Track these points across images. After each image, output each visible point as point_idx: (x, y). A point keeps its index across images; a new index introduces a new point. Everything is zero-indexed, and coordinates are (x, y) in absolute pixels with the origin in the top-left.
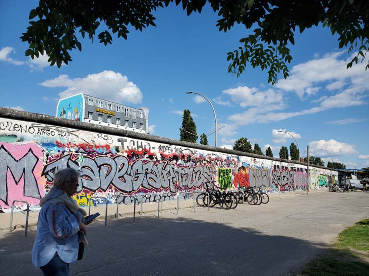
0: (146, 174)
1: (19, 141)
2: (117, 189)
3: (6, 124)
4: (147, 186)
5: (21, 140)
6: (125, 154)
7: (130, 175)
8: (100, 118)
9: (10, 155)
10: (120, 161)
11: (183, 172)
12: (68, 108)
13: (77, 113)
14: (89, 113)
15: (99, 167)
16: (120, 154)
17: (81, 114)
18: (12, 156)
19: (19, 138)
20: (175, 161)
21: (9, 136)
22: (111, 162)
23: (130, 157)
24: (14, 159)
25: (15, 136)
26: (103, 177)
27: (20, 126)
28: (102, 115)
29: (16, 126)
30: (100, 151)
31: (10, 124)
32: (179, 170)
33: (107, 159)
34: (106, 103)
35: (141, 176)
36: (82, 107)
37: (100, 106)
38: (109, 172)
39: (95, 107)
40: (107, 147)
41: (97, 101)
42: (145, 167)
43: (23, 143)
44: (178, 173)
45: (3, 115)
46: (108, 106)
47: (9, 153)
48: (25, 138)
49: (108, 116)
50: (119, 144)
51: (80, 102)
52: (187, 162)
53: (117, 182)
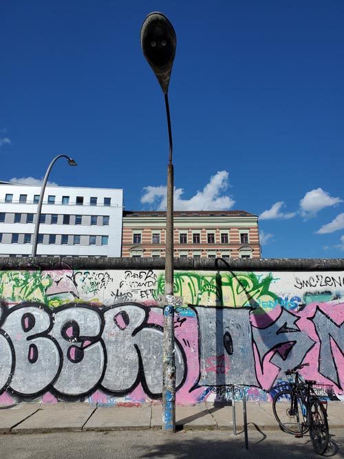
1: (335, 299)
3: (316, 279)
5: (338, 297)
9: (329, 318)
18: (331, 320)
19: (334, 295)
21: (322, 293)
24: (335, 324)
25: (329, 293)
27: (333, 278)
29: (328, 279)
31: (320, 278)
43: (340, 301)
45: (311, 267)
47: (327, 316)
48: (342, 294)
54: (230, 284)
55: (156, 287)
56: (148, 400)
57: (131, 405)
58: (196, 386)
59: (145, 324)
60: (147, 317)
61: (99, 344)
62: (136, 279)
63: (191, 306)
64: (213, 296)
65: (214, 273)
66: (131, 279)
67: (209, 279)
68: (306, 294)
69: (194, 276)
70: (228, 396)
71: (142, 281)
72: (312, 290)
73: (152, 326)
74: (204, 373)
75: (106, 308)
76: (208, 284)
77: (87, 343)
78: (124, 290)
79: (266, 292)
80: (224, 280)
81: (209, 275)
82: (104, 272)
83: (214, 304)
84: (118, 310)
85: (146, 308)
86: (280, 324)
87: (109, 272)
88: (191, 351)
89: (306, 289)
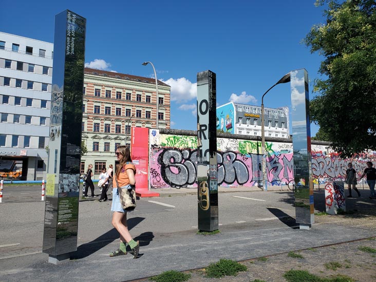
0: (341, 168)
2: (328, 176)
4: (342, 175)
5: (289, 152)
6: (330, 156)
7: (333, 168)
8: (248, 122)
10: (328, 160)
11: (362, 166)
12: (221, 116)
13: (229, 119)
14: (239, 118)
15: (319, 163)
16: (327, 156)
17: (233, 120)
20: (357, 159)
22: (323, 160)
23: (332, 157)
24: (288, 161)
25: (287, 150)
26: (321, 169)
28: (249, 119)
29: (287, 146)
30: (318, 154)
31: (285, 145)
32: (360, 164)
33: (321, 159)
34: (251, 108)
35: (339, 169)
36: (233, 114)
37: (247, 111)
38: (323, 166)
39: (244, 112)
40: (321, 152)
41: (244, 107)
42: (340, 163)
44: (359, 166)
45: (283, 141)
46: (254, 110)
47: (286, 158)
49: (254, 119)
50: (326, 150)
51: (231, 110)
52: (365, 159)
53: (327, 172)
54: (260, 146)
55: (238, 146)
56: (239, 185)
57: (234, 187)
58: (252, 181)
59: (236, 160)
60: (236, 157)
61: (222, 166)
62: (232, 143)
63: (249, 153)
64: (256, 150)
65: (256, 142)
66: (230, 142)
67: (254, 144)
68: (281, 151)
69: (250, 142)
70: (261, 184)
71: (234, 143)
72: (283, 149)
73: (238, 160)
74: (254, 177)
75: (224, 153)
76: (254, 146)
77: (219, 165)
78: (228, 146)
79: (270, 149)
80: (259, 144)
81: (255, 142)
82: (221, 139)
83: (257, 153)
84: (227, 154)
85: (236, 154)
86: (274, 160)
87: (224, 139)
88: (250, 169)
89: (281, 149)
